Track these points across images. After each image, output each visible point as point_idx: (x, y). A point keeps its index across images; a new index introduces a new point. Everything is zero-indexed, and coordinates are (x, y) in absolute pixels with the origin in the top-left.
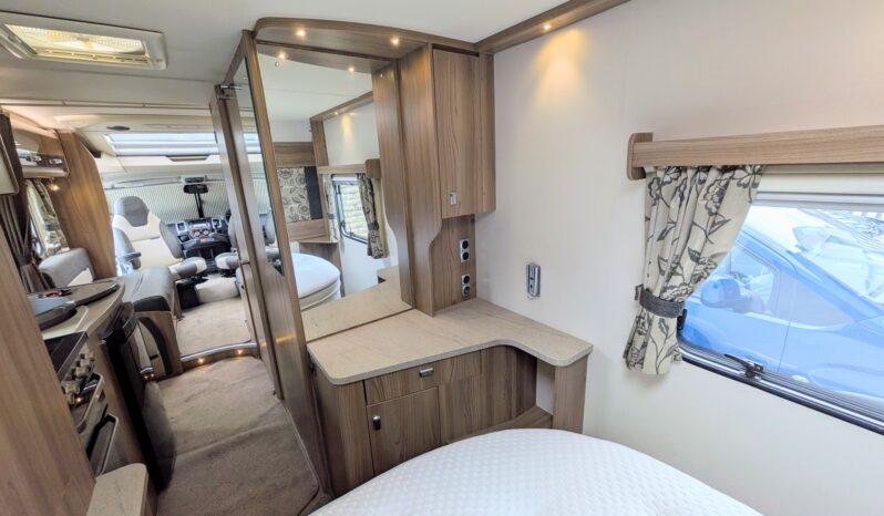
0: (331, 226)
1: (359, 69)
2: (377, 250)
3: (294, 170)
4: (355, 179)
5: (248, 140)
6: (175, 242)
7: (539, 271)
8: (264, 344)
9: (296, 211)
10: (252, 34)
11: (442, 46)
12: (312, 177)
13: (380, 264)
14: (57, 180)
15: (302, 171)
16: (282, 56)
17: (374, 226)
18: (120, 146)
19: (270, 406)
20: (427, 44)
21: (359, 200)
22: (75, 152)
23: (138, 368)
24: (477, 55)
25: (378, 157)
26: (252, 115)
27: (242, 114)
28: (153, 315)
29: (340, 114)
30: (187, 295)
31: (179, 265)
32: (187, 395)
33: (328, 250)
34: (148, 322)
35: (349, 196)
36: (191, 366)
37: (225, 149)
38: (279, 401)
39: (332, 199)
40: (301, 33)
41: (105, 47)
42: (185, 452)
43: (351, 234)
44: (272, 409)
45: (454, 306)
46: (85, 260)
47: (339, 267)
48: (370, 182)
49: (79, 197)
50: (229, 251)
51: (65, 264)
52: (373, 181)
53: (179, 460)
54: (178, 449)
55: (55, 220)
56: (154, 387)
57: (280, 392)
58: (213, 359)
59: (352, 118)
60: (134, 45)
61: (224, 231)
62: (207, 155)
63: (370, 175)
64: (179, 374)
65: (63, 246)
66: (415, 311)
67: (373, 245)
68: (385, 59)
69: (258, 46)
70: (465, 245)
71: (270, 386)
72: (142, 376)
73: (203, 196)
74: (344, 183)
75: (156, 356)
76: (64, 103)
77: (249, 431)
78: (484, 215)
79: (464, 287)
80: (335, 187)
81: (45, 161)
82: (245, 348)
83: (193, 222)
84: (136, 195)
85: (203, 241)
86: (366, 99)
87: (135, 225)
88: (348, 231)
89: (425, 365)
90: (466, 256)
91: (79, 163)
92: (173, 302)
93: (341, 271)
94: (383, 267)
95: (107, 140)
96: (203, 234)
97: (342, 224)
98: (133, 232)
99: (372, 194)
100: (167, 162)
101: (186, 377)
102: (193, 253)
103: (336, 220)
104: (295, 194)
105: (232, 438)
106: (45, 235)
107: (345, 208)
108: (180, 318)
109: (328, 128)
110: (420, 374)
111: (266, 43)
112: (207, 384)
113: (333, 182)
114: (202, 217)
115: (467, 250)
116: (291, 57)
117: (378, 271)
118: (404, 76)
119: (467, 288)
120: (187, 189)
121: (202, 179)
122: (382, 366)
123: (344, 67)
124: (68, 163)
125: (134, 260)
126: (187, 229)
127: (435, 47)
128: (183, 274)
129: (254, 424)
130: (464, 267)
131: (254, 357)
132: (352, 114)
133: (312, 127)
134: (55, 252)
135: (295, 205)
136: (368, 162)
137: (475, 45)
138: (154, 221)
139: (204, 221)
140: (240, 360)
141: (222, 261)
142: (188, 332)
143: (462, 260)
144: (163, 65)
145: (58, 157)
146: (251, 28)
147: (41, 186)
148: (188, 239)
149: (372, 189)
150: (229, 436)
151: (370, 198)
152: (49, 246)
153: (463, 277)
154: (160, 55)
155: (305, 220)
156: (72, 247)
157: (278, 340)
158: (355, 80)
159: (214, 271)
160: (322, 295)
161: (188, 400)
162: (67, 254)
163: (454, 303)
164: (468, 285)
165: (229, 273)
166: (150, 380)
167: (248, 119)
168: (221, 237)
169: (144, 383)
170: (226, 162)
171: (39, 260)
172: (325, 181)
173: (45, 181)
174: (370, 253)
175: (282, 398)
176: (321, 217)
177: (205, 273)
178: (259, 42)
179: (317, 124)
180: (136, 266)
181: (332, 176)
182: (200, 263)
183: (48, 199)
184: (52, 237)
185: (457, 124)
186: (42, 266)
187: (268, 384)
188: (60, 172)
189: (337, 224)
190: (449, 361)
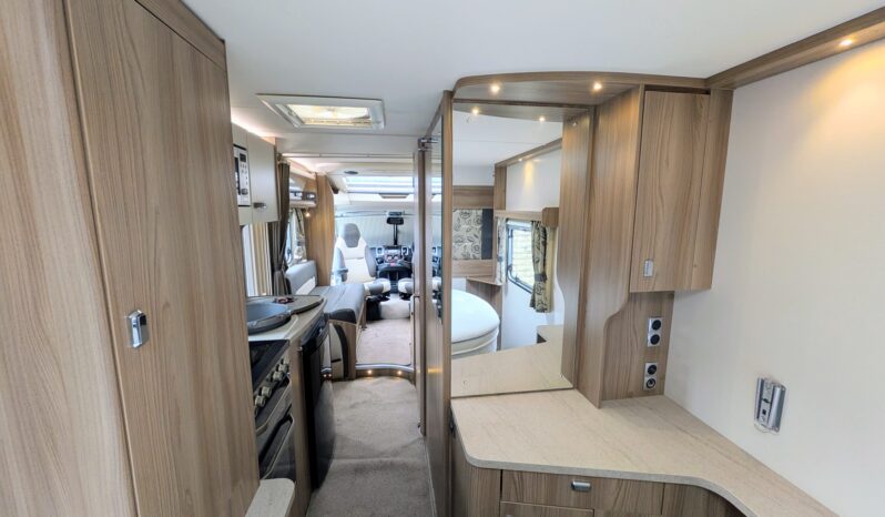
0: (498, 268)
1: (550, 118)
2: (541, 304)
3: (474, 211)
4: (529, 225)
5: (435, 183)
6: (373, 263)
7: (783, 393)
8: (419, 371)
9: (469, 250)
10: (450, 95)
11: (657, 86)
12: (488, 220)
13: (541, 319)
14: (310, 209)
15: (480, 212)
16: (475, 111)
17: (542, 277)
18: (352, 186)
19: (412, 440)
20: (638, 86)
21: (530, 243)
22: (324, 188)
23: (321, 367)
24: (708, 92)
25: (557, 206)
26: (440, 161)
27: (434, 161)
28: (344, 324)
29: (525, 161)
30: (373, 310)
31: (371, 283)
32: (352, 402)
33: (491, 292)
34: (339, 329)
35: (520, 238)
36: (361, 375)
37: (417, 190)
38: (421, 436)
39: (503, 242)
40: (495, 89)
41: (346, 115)
42: (339, 458)
43: (517, 279)
44: (413, 442)
45: (629, 400)
46: (314, 271)
47: (500, 312)
48: (545, 231)
49: (320, 223)
50: (410, 277)
51: (301, 273)
52: (548, 232)
53: (335, 464)
54: (336, 452)
55: (303, 238)
56: (329, 386)
57: (424, 425)
58: (379, 373)
59: (536, 164)
60: (362, 112)
61: (408, 259)
62: (407, 194)
63: (546, 224)
64: (352, 379)
65: (304, 258)
66: (576, 393)
67: (537, 297)
68: (581, 106)
69: (455, 105)
70: (656, 325)
71: (417, 418)
72: (321, 374)
73: (400, 227)
74: (518, 228)
75: (339, 360)
76: (321, 156)
77: (390, 459)
78: (690, 293)
79: (647, 379)
80: (508, 230)
81: (305, 196)
82: (404, 371)
83: (389, 248)
84: (355, 222)
85: (393, 264)
86: (554, 145)
87: (349, 247)
88: (514, 274)
89: (580, 478)
90: (655, 339)
91: (324, 197)
92: (360, 316)
93: (500, 318)
94: (545, 323)
95: (344, 181)
96: (393, 259)
97: (509, 268)
98: (348, 252)
99: (545, 244)
100: (378, 198)
101: (357, 384)
102: (384, 275)
103: (504, 263)
104: (471, 234)
105: (376, 460)
106: (296, 248)
107: (514, 250)
108: (364, 328)
109: (511, 173)
110: (573, 487)
111: (463, 101)
112: (369, 395)
113: (507, 226)
114: (396, 245)
115: (658, 332)
116: (485, 112)
117: (539, 327)
118: (601, 121)
119: (651, 381)
120: (389, 221)
121: (401, 214)
122: (526, 462)
123: (535, 118)
124: (318, 199)
125: (344, 274)
126: (383, 253)
127: (648, 88)
128: (373, 292)
129: (396, 454)
130: (650, 354)
131: (410, 380)
132: (537, 160)
133: (496, 171)
134: (298, 261)
135: (469, 244)
136: (545, 210)
137: (706, 81)
138: (362, 243)
139: (397, 248)
140: (399, 381)
141: (403, 285)
142: (367, 343)
143: (650, 344)
144: (382, 125)
145: (312, 193)
146: (450, 89)
147: (300, 213)
148: (382, 262)
149: (545, 238)
150: (374, 457)
151: (542, 247)
152: (296, 257)
153: (648, 365)
154: (381, 118)
155: (475, 258)
156: (309, 259)
157: (430, 371)
158: (544, 128)
159: (395, 291)
160: (477, 344)
161: (352, 407)
162: (305, 264)
163: (630, 396)
164: (654, 377)
165: (406, 296)
166: (328, 379)
167: (436, 164)
168: (406, 264)
169: (323, 380)
170: (417, 200)
171: (287, 268)
172: (500, 223)
173: (303, 210)
174: (533, 304)
175: (425, 434)
176: (491, 258)
177: (388, 293)
178: (457, 101)
179: (501, 170)
180: (344, 279)
181: (507, 220)
182: (386, 284)
183: (302, 222)
184: (299, 251)
185: (667, 178)
186: (288, 272)
187: (415, 414)
188: (312, 204)
189: (504, 268)
190: (614, 484)
